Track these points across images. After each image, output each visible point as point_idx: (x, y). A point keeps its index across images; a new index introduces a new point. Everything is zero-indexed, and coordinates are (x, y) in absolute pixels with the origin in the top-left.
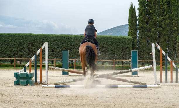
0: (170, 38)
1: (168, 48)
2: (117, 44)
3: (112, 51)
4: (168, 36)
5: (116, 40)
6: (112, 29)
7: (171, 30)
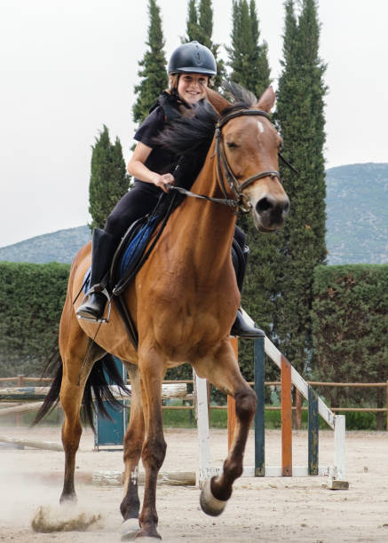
0: (281, 275)
1: (276, 322)
2: (35, 303)
3: (8, 334)
4: (273, 268)
5: (32, 284)
6: (23, 242)
7: (287, 238)
